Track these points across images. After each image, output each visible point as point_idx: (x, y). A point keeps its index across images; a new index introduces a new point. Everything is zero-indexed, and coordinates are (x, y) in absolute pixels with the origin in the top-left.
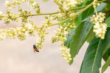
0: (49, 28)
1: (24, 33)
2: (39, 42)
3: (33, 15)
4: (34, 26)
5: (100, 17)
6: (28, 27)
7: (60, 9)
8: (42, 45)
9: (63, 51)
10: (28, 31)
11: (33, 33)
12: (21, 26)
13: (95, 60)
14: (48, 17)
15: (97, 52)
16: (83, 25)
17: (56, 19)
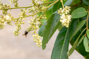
0: (23, 19)
1: (3, 23)
2: (17, 31)
3: (12, 9)
4: (11, 17)
5: (66, 9)
6: (6, 18)
7: (34, 3)
8: (19, 33)
9: (36, 38)
10: (6, 21)
11: (11, 23)
12: (1, 17)
13: (63, 45)
14: (23, 10)
15: (65, 39)
16: (54, 17)
17: (31, 12)
